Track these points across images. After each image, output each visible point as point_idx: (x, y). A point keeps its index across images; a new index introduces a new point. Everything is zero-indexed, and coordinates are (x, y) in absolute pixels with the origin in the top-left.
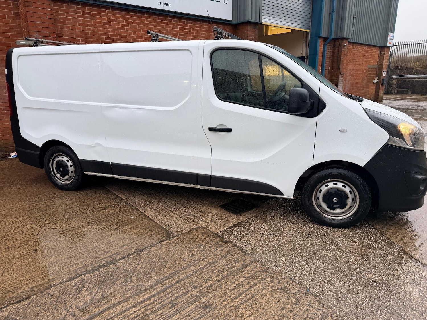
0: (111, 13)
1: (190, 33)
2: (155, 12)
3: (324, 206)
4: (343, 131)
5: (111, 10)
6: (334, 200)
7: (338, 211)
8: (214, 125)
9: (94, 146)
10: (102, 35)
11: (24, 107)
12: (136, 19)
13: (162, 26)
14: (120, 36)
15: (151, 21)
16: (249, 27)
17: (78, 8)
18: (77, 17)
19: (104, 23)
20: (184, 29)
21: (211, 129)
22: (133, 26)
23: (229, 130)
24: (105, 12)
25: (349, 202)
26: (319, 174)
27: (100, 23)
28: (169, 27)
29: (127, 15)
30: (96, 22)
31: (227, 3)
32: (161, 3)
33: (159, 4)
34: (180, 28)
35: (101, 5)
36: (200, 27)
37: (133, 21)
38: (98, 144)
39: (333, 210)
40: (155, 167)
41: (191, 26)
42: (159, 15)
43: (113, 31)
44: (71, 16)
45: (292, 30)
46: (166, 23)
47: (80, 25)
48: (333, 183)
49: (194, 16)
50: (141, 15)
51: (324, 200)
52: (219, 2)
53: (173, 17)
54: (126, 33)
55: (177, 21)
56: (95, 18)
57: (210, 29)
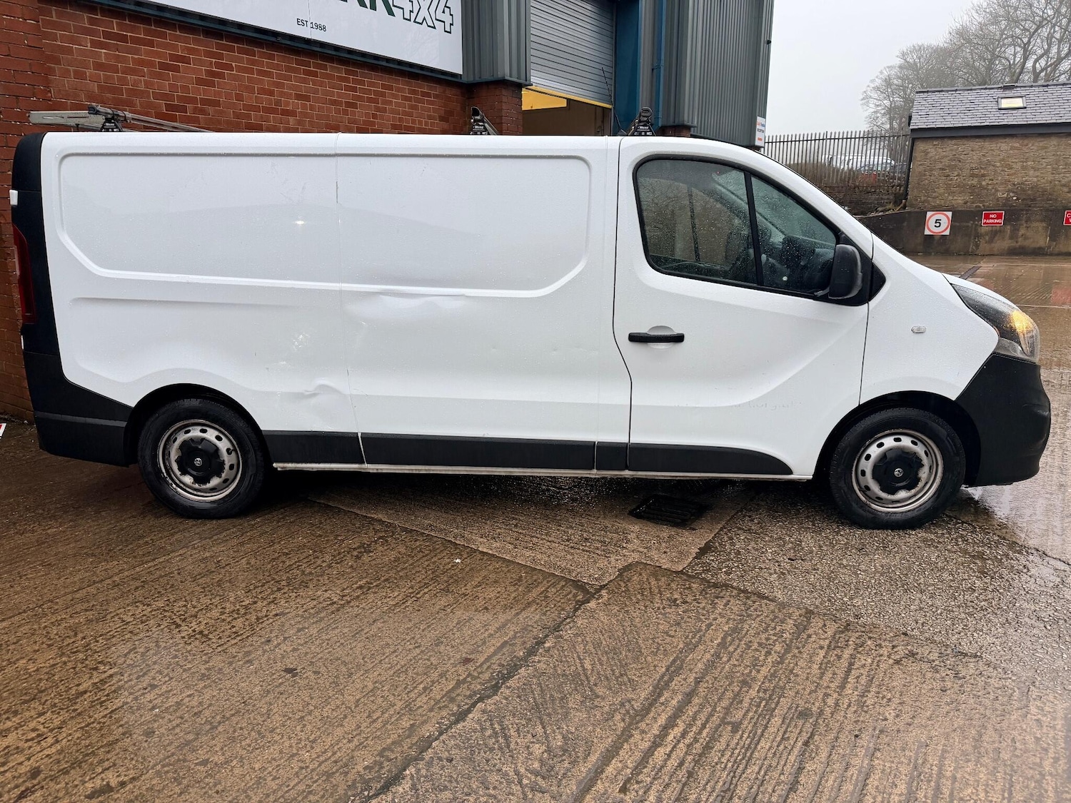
0: (177, 38)
1: (370, 100)
2: (289, 43)
3: (875, 488)
4: (919, 332)
5: (178, 31)
6: (896, 473)
7: (902, 494)
8: (643, 329)
9: (314, 395)
10: (156, 96)
11: (79, 298)
12: (241, 60)
13: (304, 81)
14: (204, 102)
15: (277, 67)
16: (504, 92)
17: (92, 21)
18: (89, 45)
19: (163, 66)
20: (354, 89)
21: (635, 338)
22: (235, 78)
23: (679, 339)
24: (164, 36)
25: (924, 474)
26: (869, 423)
27: (151, 64)
28: (321, 84)
29: (219, 47)
30: (141, 63)
31: (450, 33)
32: (305, 23)
33: (300, 23)
34: (347, 88)
35: (153, 15)
36: (391, 88)
37: (234, 64)
38: (322, 387)
39: (893, 494)
40: (486, 436)
41: (371, 84)
42: (297, 51)
43: (185, 89)
44: (73, 40)
45: (569, 100)
46: (315, 74)
47: (99, 66)
48: (892, 438)
49: (379, 60)
50: (255, 49)
51: (875, 477)
52: (434, 28)
53: (330, 59)
54: (219, 94)
55: (339, 71)
56: (137, 52)
57: (414, 92)
